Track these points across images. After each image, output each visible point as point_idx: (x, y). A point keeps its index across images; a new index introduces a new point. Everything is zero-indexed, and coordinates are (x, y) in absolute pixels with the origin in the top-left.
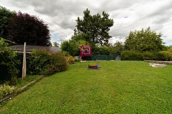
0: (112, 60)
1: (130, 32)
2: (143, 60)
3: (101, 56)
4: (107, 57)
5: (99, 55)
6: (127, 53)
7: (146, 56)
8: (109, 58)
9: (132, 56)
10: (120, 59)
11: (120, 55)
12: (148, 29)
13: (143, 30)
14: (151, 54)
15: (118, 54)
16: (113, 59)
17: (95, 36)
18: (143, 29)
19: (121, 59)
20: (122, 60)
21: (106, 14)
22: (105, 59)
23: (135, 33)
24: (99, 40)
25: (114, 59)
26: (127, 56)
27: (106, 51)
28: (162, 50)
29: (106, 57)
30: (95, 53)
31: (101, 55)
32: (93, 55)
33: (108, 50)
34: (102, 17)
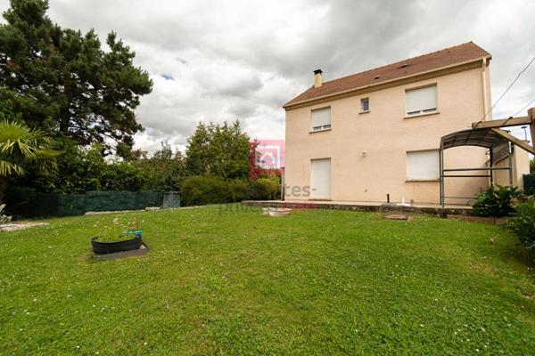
0: (153, 205)
1: (198, 125)
2: (232, 201)
3: (107, 196)
4: (134, 196)
5: (99, 192)
6: (197, 184)
7: (238, 190)
8: (141, 203)
9: (211, 191)
10: (179, 202)
11: (177, 189)
12: (236, 126)
13: (226, 126)
14: (245, 185)
15: (171, 185)
16: (155, 205)
17: (73, 115)
18: (225, 123)
19: (181, 202)
20: (183, 204)
21: (124, 46)
22: (124, 205)
23: (211, 131)
24: (91, 131)
25: (159, 203)
26: (200, 192)
27: (129, 175)
28: (260, 177)
29: (130, 198)
30: (77, 185)
31: (107, 193)
32: (69, 193)
33: (137, 172)
34: (106, 49)
